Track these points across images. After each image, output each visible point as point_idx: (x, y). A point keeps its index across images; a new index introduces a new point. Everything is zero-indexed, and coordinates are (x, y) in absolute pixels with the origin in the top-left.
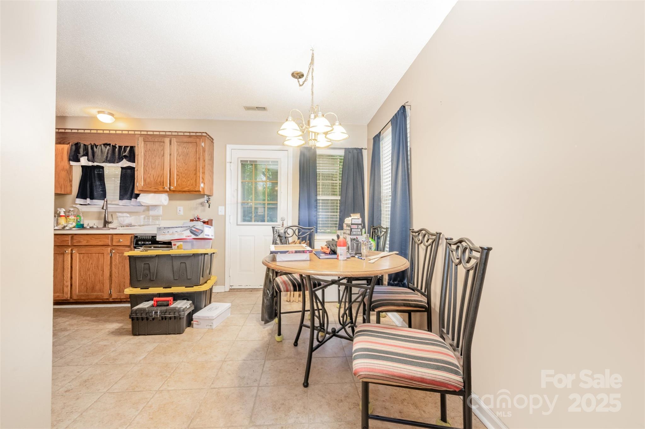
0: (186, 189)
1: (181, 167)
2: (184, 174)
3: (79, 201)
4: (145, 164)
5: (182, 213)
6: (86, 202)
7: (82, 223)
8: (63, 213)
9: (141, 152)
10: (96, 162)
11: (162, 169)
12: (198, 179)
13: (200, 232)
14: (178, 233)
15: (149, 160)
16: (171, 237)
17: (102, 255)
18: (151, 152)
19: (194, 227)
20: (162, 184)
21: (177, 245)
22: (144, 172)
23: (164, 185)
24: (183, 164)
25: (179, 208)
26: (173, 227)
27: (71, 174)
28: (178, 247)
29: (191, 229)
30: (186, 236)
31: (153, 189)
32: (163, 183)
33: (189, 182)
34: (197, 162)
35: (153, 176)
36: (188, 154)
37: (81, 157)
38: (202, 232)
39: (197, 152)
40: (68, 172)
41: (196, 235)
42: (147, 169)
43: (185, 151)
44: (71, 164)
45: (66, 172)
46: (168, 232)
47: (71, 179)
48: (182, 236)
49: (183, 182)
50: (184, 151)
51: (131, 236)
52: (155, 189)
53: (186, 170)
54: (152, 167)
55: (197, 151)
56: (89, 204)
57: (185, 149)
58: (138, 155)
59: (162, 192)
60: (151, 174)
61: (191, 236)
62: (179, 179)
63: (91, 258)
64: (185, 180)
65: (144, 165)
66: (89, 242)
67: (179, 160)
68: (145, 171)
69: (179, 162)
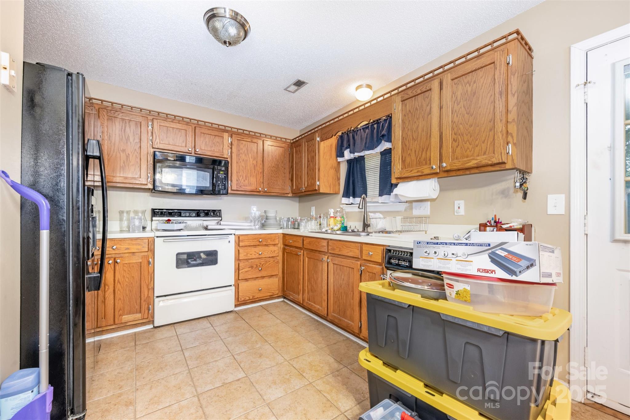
0: (472, 163)
1: (461, 124)
2: (467, 135)
3: (345, 200)
4: (404, 136)
5: (462, 212)
6: (349, 201)
7: (345, 225)
8: (333, 213)
9: (399, 119)
10: (356, 152)
11: (429, 135)
12: (498, 137)
13: (524, 263)
14: (458, 258)
15: (409, 127)
16: (441, 265)
17: (353, 269)
18: (412, 114)
19: (503, 246)
20: (428, 162)
21: (456, 289)
22: (403, 148)
23: (432, 163)
24: (466, 115)
25: (457, 203)
26: (446, 244)
27: (339, 171)
28: (457, 293)
29: (493, 253)
30: (479, 270)
31: (415, 173)
32: (430, 160)
33: (477, 149)
34: (497, 102)
35: (415, 151)
36: (475, 93)
37: (345, 150)
38: (532, 265)
39: (497, 80)
40: (336, 170)
41: (512, 272)
42: (407, 144)
43: (469, 89)
44: (338, 161)
45: (334, 169)
46: (435, 253)
47: (339, 177)
48: (469, 267)
49: (466, 152)
50: (467, 91)
51: (382, 248)
52: (418, 172)
53: (471, 126)
54: (413, 138)
55: (495, 79)
56: (352, 204)
57: (470, 85)
58: (395, 126)
59: (429, 176)
60: (411, 150)
61: (493, 271)
62: (457, 147)
63: (343, 272)
64: (470, 147)
65: (403, 138)
66: (341, 251)
67: (457, 111)
68: (404, 146)
69: (457, 116)
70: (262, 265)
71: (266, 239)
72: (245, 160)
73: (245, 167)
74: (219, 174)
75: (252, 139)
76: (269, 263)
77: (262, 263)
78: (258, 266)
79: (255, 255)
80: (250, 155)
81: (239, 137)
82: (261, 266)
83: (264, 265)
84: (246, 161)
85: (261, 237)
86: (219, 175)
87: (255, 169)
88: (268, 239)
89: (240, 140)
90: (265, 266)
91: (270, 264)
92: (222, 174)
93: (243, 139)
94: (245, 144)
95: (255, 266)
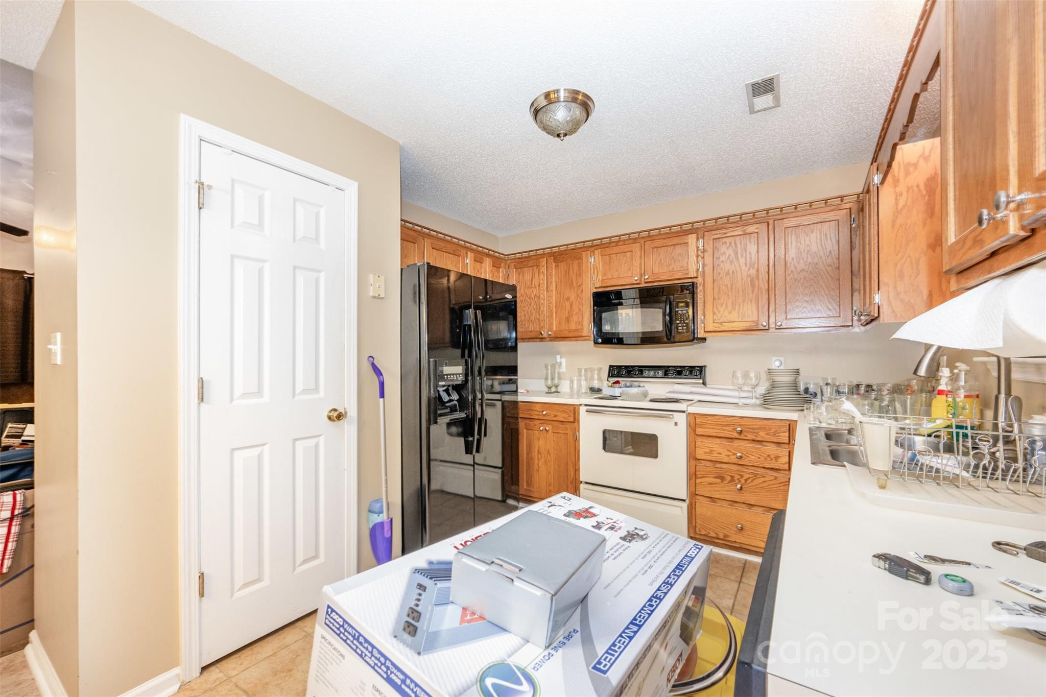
70: (746, 480)
71: (753, 429)
72: (731, 273)
73: (732, 285)
74: (678, 307)
75: (746, 227)
76: (764, 479)
77: (746, 476)
78: (736, 479)
79: (728, 456)
80: (742, 261)
81: (717, 234)
82: (743, 480)
83: (749, 481)
84: (733, 272)
85: (742, 423)
86: (677, 309)
87: (753, 286)
88: (760, 429)
89: (719, 238)
90: (753, 484)
91: (764, 482)
92: (682, 307)
93: (726, 233)
94: (730, 243)
95: (729, 478)
